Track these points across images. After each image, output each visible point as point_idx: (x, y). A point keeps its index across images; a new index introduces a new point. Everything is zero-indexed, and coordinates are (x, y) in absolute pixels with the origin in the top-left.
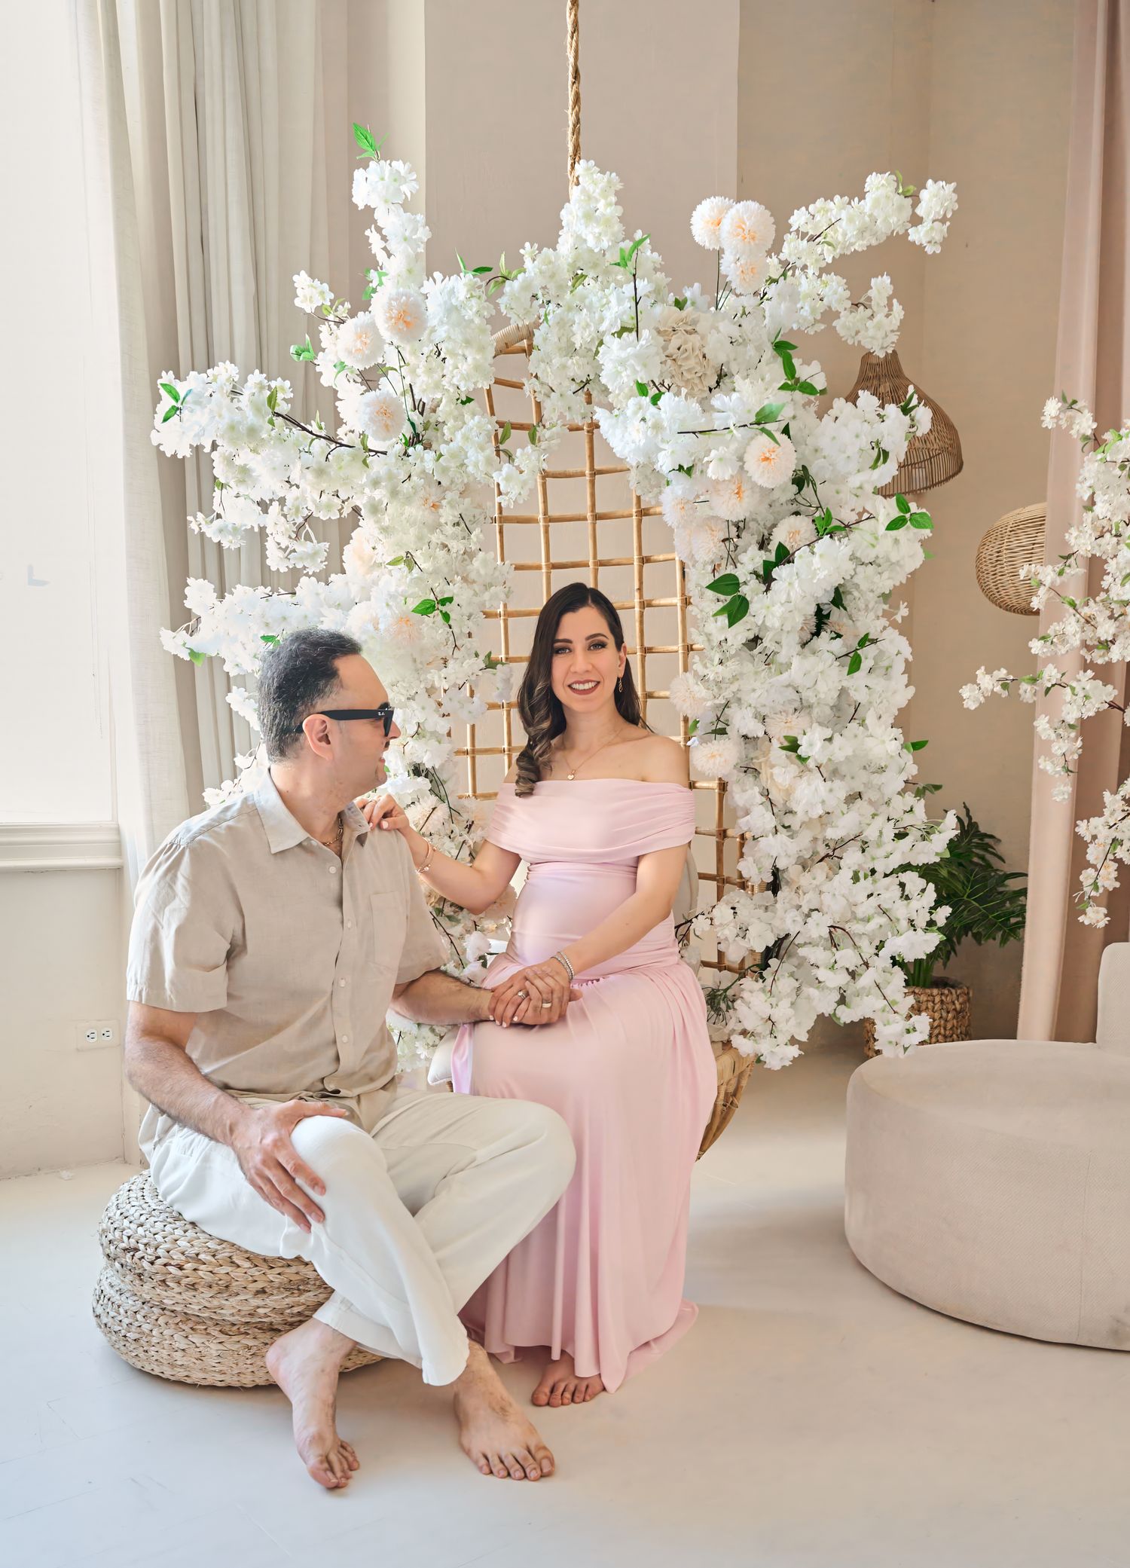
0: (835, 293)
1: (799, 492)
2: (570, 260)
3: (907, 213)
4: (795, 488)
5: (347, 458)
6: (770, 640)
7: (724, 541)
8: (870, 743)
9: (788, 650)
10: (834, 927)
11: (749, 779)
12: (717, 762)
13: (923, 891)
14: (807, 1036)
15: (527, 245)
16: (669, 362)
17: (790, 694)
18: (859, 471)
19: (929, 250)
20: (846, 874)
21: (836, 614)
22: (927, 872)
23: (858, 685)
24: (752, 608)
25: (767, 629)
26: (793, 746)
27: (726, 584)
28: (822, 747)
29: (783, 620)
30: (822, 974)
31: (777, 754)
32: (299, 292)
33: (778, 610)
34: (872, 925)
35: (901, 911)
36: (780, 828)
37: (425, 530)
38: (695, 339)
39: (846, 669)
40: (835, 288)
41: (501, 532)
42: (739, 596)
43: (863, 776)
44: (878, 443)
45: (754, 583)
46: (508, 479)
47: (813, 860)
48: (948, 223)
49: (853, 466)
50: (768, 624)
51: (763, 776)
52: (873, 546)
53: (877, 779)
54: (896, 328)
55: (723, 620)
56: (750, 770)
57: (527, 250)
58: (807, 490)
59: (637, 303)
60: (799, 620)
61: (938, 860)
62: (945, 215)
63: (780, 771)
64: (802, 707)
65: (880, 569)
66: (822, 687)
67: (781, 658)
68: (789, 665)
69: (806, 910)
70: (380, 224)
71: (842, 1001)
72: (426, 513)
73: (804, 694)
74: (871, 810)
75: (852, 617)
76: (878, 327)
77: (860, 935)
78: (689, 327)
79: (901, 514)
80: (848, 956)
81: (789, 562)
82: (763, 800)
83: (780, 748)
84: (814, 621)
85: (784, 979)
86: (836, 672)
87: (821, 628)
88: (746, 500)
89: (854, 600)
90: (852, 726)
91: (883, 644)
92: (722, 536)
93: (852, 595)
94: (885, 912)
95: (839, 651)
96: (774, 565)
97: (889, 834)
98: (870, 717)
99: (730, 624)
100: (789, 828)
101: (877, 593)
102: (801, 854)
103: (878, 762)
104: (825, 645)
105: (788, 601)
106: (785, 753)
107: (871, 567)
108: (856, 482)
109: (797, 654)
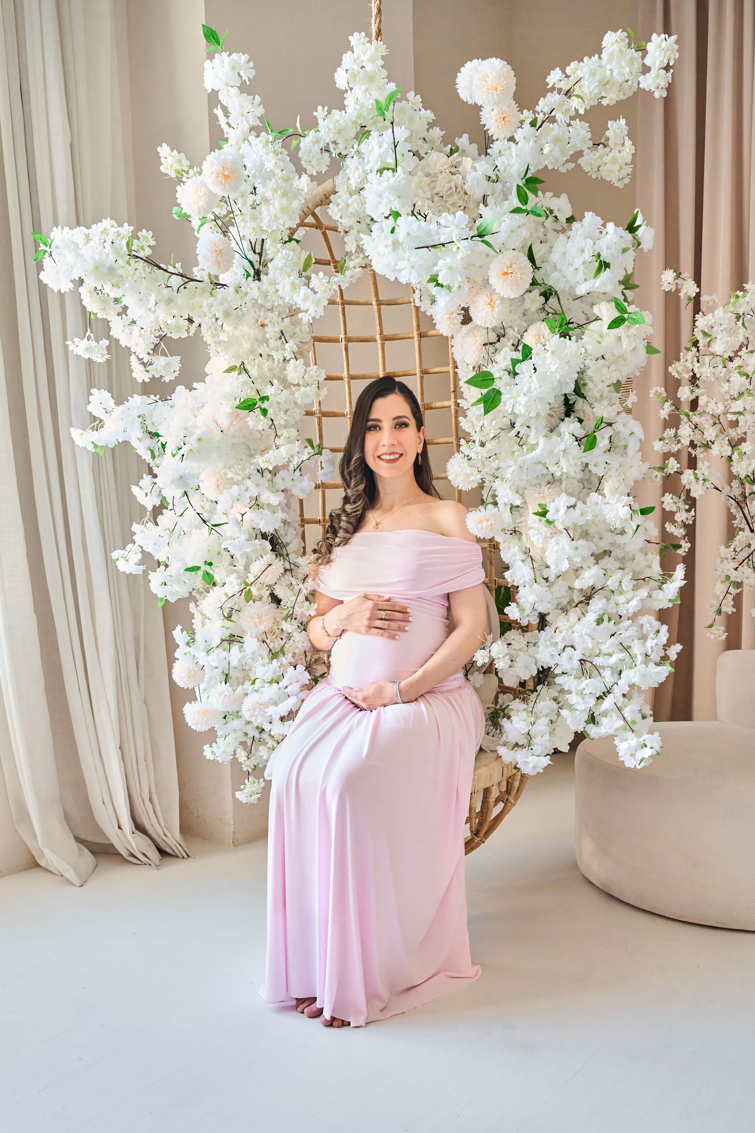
0: (579, 135)
1: (546, 302)
2: (355, 120)
3: (637, 66)
4: (542, 299)
5: (198, 291)
6: (522, 425)
7: (485, 345)
8: (606, 509)
9: (536, 433)
10: (584, 661)
11: (514, 539)
12: (484, 526)
13: (658, 631)
14: (569, 748)
15: (320, 108)
16: (436, 198)
17: (540, 469)
18: (585, 280)
19: (657, 94)
20: (592, 617)
21: (580, 404)
22: (662, 615)
23: (597, 460)
24: (504, 397)
25: (516, 416)
26: (543, 512)
27: (482, 378)
28: (566, 512)
29: (528, 406)
30: (573, 699)
31: (532, 520)
32: (163, 160)
33: (522, 399)
34: (613, 660)
35: (637, 648)
36: (539, 579)
37: (256, 345)
38: (458, 179)
39: (583, 447)
40: (581, 132)
41: (346, 349)
42: (494, 389)
43: (609, 537)
44: (599, 255)
45: (506, 378)
46: (306, 299)
47: (570, 605)
48: (672, 71)
49: (580, 276)
50: (516, 411)
51: (524, 537)
52: (600, 343)
53: (620, 540)
54: (629, 161)
55: (479, 409)
56: (514, 533)
57: (320, 112)
58: (553, 301)
59: (396, 147)
60: (544, 410)
61: (671, 605)
62: (668, 63)
63: (535, 532)
64: (553, 481)
65: (607, 363)
66: (564, 463)
67: (532, 441)
68: (537, 444)
69: (561, 647)
70: (224, 102)
71: (592, 719)
72: (257, 331)
73: (553, 469)
74: (618, 565)
75: (591, 405)
76: (614, 160)
77: (603, 667)
78: (454, 170)
79: (618, 314)
80: (593, 685)
81: (531, 358)
82: (524, 557)
83: (535, 514)
84: (563, 409)
85: (544, 701)
86: (575, 450)
87: (567, 414)
88: (496, 309)
89: (592, 390)
90: (594, 496)
91: (618, 426)
92: (482, 340)
93: (590, 385)
94: (626, 649)
95: (580, 433)
96: (519, 361)
97: (627, 584)
98: (607, 487)
99: (487, 411)
100: (547, 579)
101: (608, 383)
102: (560, 601)
103: (618, 526)
104: (570, 427)
105: (529, 391)
106: (538, 517)
107: (601, 361)
108: (581, 290)
109: (546, 436)
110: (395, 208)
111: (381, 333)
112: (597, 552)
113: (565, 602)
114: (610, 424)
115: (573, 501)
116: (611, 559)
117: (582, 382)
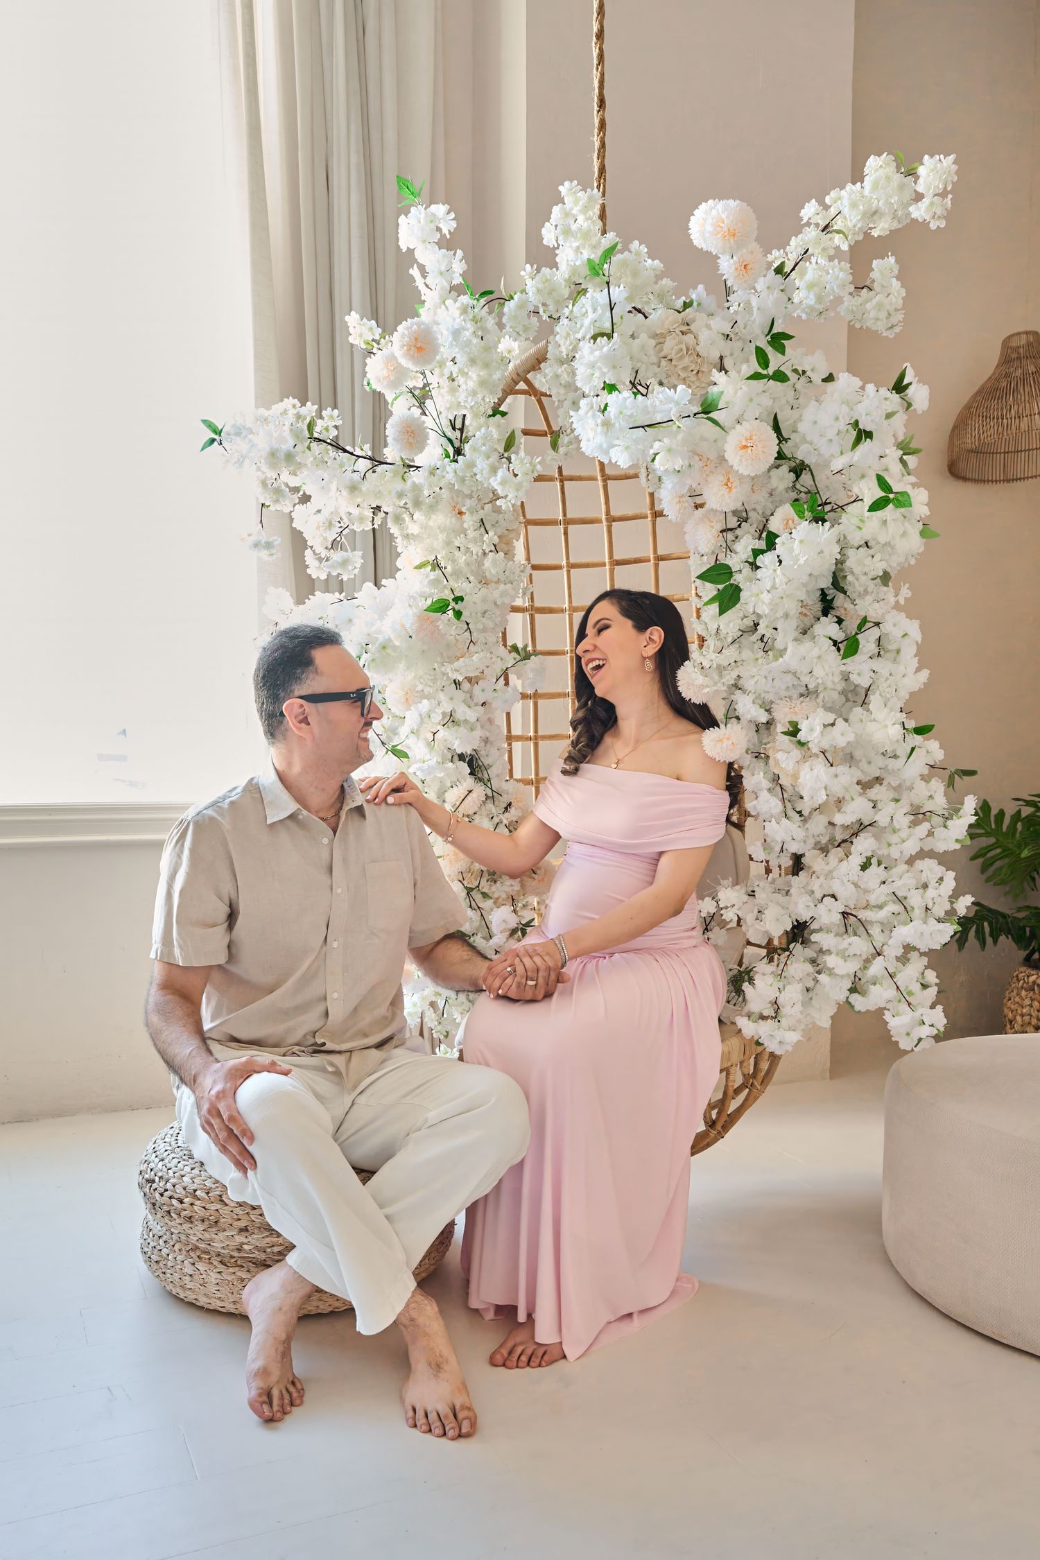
0: (837, 278)
1: (797, 479)
2: (567, 276)
3: (907, 193)
4: (793, 476)
5: (389, 475)
6: (767, 627)
7: (722, 532)
8: (871, 727)
9: (785, 637)
10: (848, 914)
11: (761, 764)
12: (724, 745)
13: (941, 879)
15: (528, 266)
16: (664, 363)
17: (789, 679)
18: (842, 453)
19: (933, 226)
21: (840, 600)
22: (945, 859)
23: (861, 668)
24: (743, 595)
25: (759, 616)
26: (794, 731)
27: (718, 573)
28: (822, 732)
29: (774, 606)
30: (834, 961)
31: (783, 741)
32: (351, 330)
33: (766, 597)
34: (884, 913)
35: (916, 900)
36: (791, 813)
37: (452, 535)
38: (689, 339)
39: (842, 653)
40: (839, 275)
41: (566, 533)
42: (732, 585)
43: (880, 762)
44: (857, 422)
45: (747, 570)
46: (505, 483)
47: (832, 844)
48: (950, 196)
49: (835, 449)
50: (758, 611)
51: (771, 761)
52: (860, 528)
53: (892, 764)
54: (900, 306)
55: (715, 608)
56: (760, 756)
57: (528, 271)
58: (805, 478)
59: (612, 309)
60: (793, 607)
61: (958, 846)
62: (945, 188)
63: (784, 757)
64: (808, 693)
65: (871, 552)
66: (819, 672)
67: (779, 645)
68: (786, 649)
69: (818, 895)
70: (421, 261)
71: (857, 989)
72: (454, 520)
73: (805, 679)
74: (892, 795)
75: (853, 602)
76: (880, 306)
77: (872, 923)
78: (684, 328)
79: (883, 494)
80: (859, 945)
81: (775, 549)
82: (770, 785)
83: (784, 733)
84: (819, 607)
85: (797, 963)
86: (833, 655)
87: (825, 613)
88: (734, 490)
89: (854, 583)
90: (858, 710)
91: (887, 627)
92: (720, 527)
93: (850, 578)
94: (900, 900)
95: (839, 636)
96: (763, 552)
97: (903, 821)
98: (874, 700)
99: (722, 612)
100: (800, 813)
101: (872, 574)
102: (818, 839)
103: (888, 748)
104: (828, 627)
105: (774, 587)
106: (787, 737)
107: (863, 550)
108: (837, 464)
109: (796, 640)
110: (610, 380)
111: (608, 512)
112: (865, 779)
113: (824, 840)
114: (877, 624)
115: (830, 718)
116: (883, 788)
117: (842, 574)
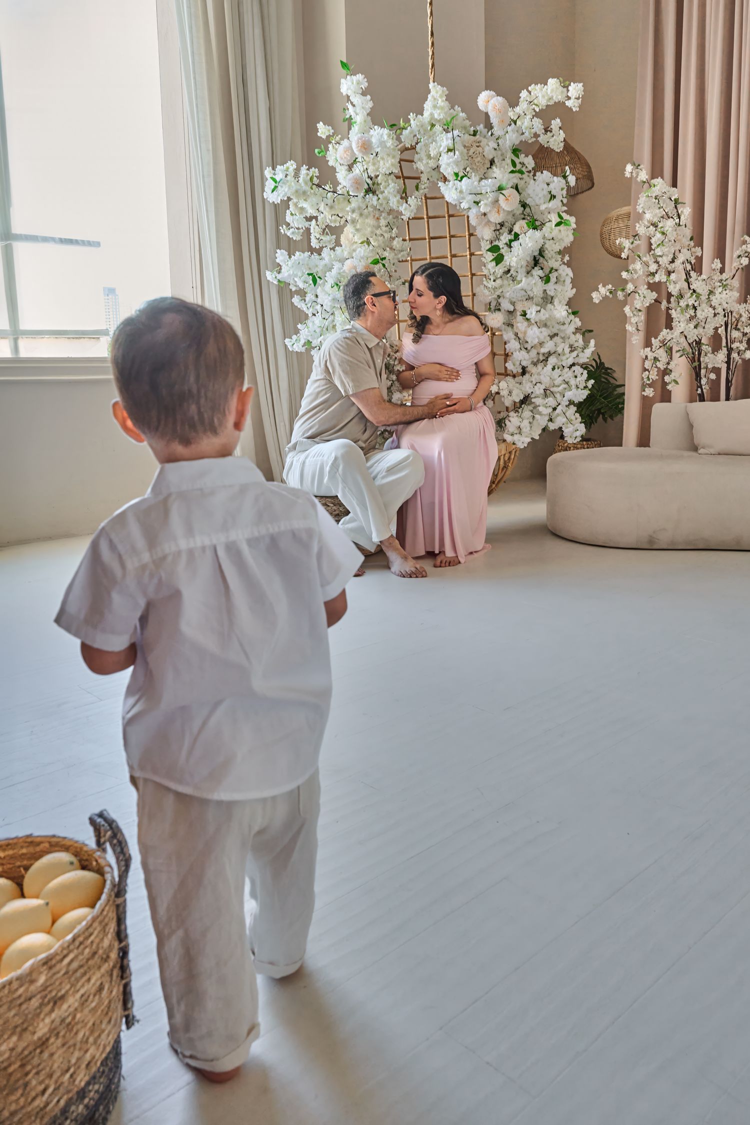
0: (538, 127)
1: (524, 210)
2: (429, 120)
3: (565, 95)
4: (522, 208)
5: (341, 199)
6: (514, 271)
7: (494, 231)
8: (555, 312)
9: (521, 276)
10: (546, 390)
11: (510, 328)
13: (582, 374)
14: (539, 437)
15: (411, 114)
16: (470, 159)
17: (523, 293)
18: (544, 202)
19: (574, 110)
20: (549, 367)
21: (542, 261)
22: (584, 366)
23: (551, 288)
24: (505, 258)
25: (512, 267)
26: (524, 314)
27: (494, 249)
28: (536, 314)
29: (519, 263)
30: (541, 409)
31: (520, 318)
32: (319, 130)
33: (514, 259)
34: (561, 388)
35: (573, 382)
36: (522, 348)
37: (374, 229)
38: (480, 149)
39: (544, 282)
40: (538, 124)
41: (408, 224)
42: (500, 254)
43: (557, 327)
44: (551, 192)
45: (506, 248)
46: (405, 209)
48: (581, 99)
49: (542, 201)
50: (511, 265)
51: (515, 327)
52: (551, 233)
53: (562, 327)
54: (563, 140)
55: (494, 263)
56: (510, 325)
57: (411, 116)
58: (527, 210)
59: (454, 140)
60: (524, 263)
61: (588, 361)
62: (579, 96)
63: (520, 324)
64: (529, 298)
65: (555, 242)
66: (535, 290)
67: (519, 279)
68: (521, 281)
69: (534, 383)
70: (352, 101)
71: (551, 420)
72: (374, 222)
73: (529, 293)
74: (562, 340)
75: (547, 261)
76: (555, 140)
77: (556, 393)
78: (478, 144)
79: (559, 220)
80: (551, 401)
81: (519, 239)
82: (515, 337)
83: (520, 315)
84: (533, 262)
85: (526, 412)
86: (540, 283)
87: (535, 265)
88: (501, 215)
89: (547, 254)
90: (549, 306)
91: (560, 272)
92: (493, 229)
93: (546, 252)
94: (567, 383)
95: (542, 275)
96: (513, 241)
97: (567, 350)
98: (556, 301)
99: (497, 265)
100: (526, 349)
101: (555, 251)
102: (533, 360)
103: (562, 320)
104: (537, 272)
105: (518, 255)
106: (521, 317)
107: (552, 241)
108: (543, 207)
109: (525, 276)
110: (456, 171)
111: (427, 215)
112: (551, 334)
113: (535, 360)
114: (556, 270)
115: (539, 308)
116: (559, 338)
117: (542, 249)
